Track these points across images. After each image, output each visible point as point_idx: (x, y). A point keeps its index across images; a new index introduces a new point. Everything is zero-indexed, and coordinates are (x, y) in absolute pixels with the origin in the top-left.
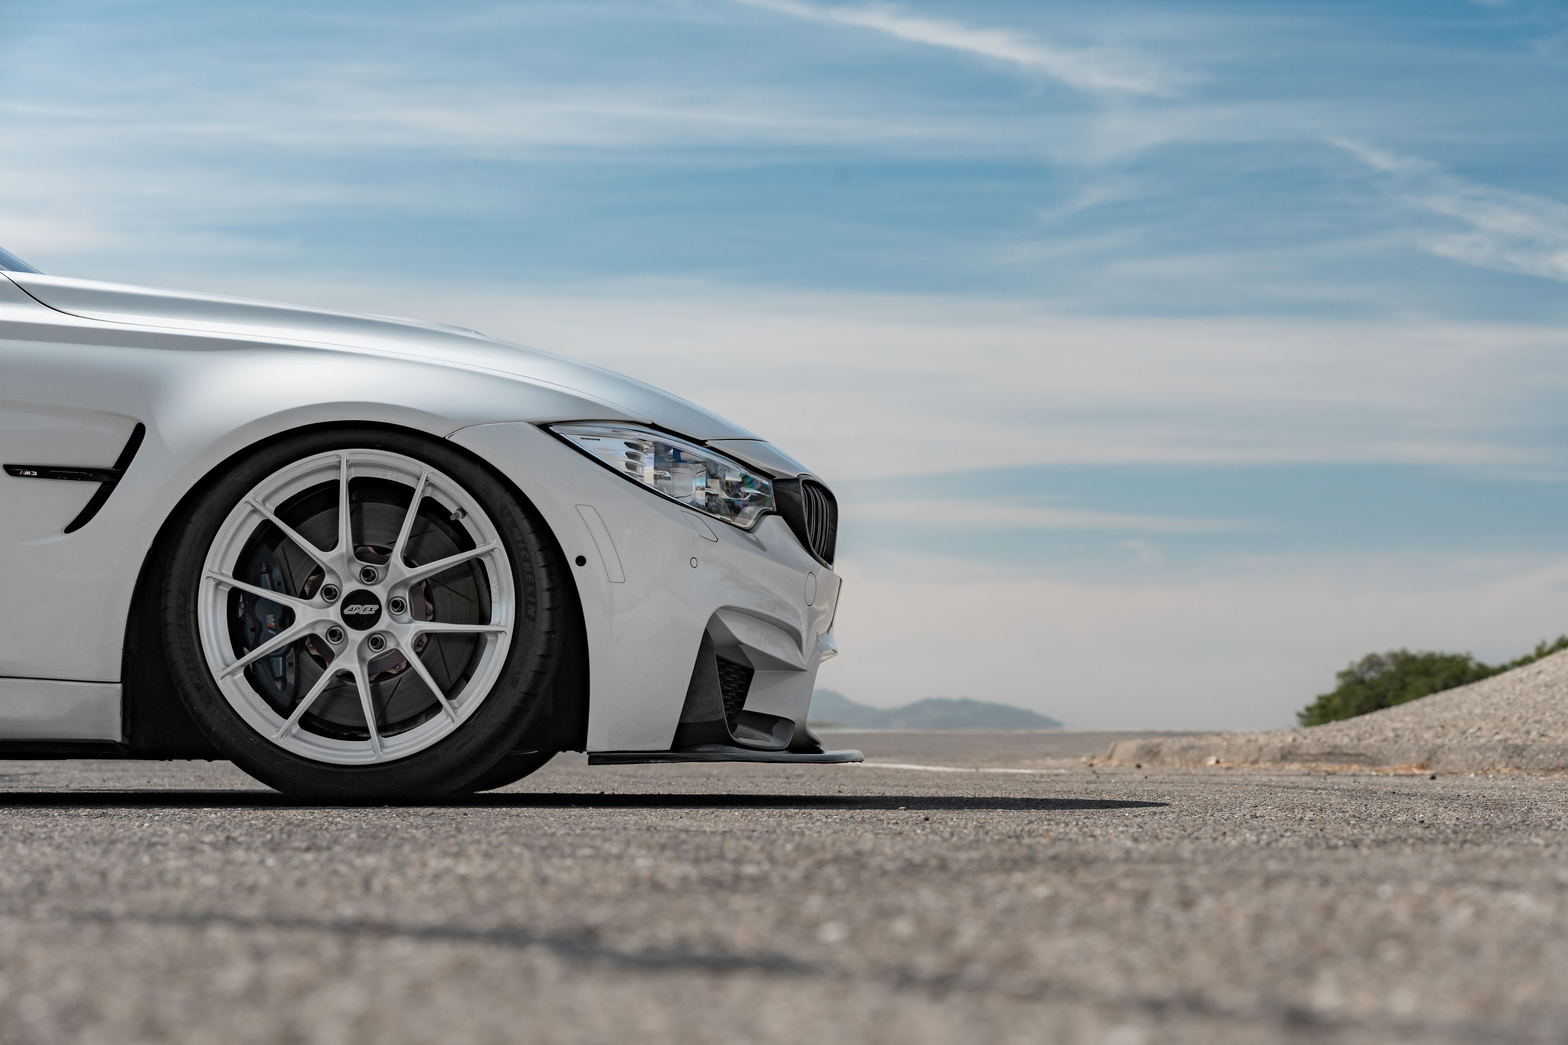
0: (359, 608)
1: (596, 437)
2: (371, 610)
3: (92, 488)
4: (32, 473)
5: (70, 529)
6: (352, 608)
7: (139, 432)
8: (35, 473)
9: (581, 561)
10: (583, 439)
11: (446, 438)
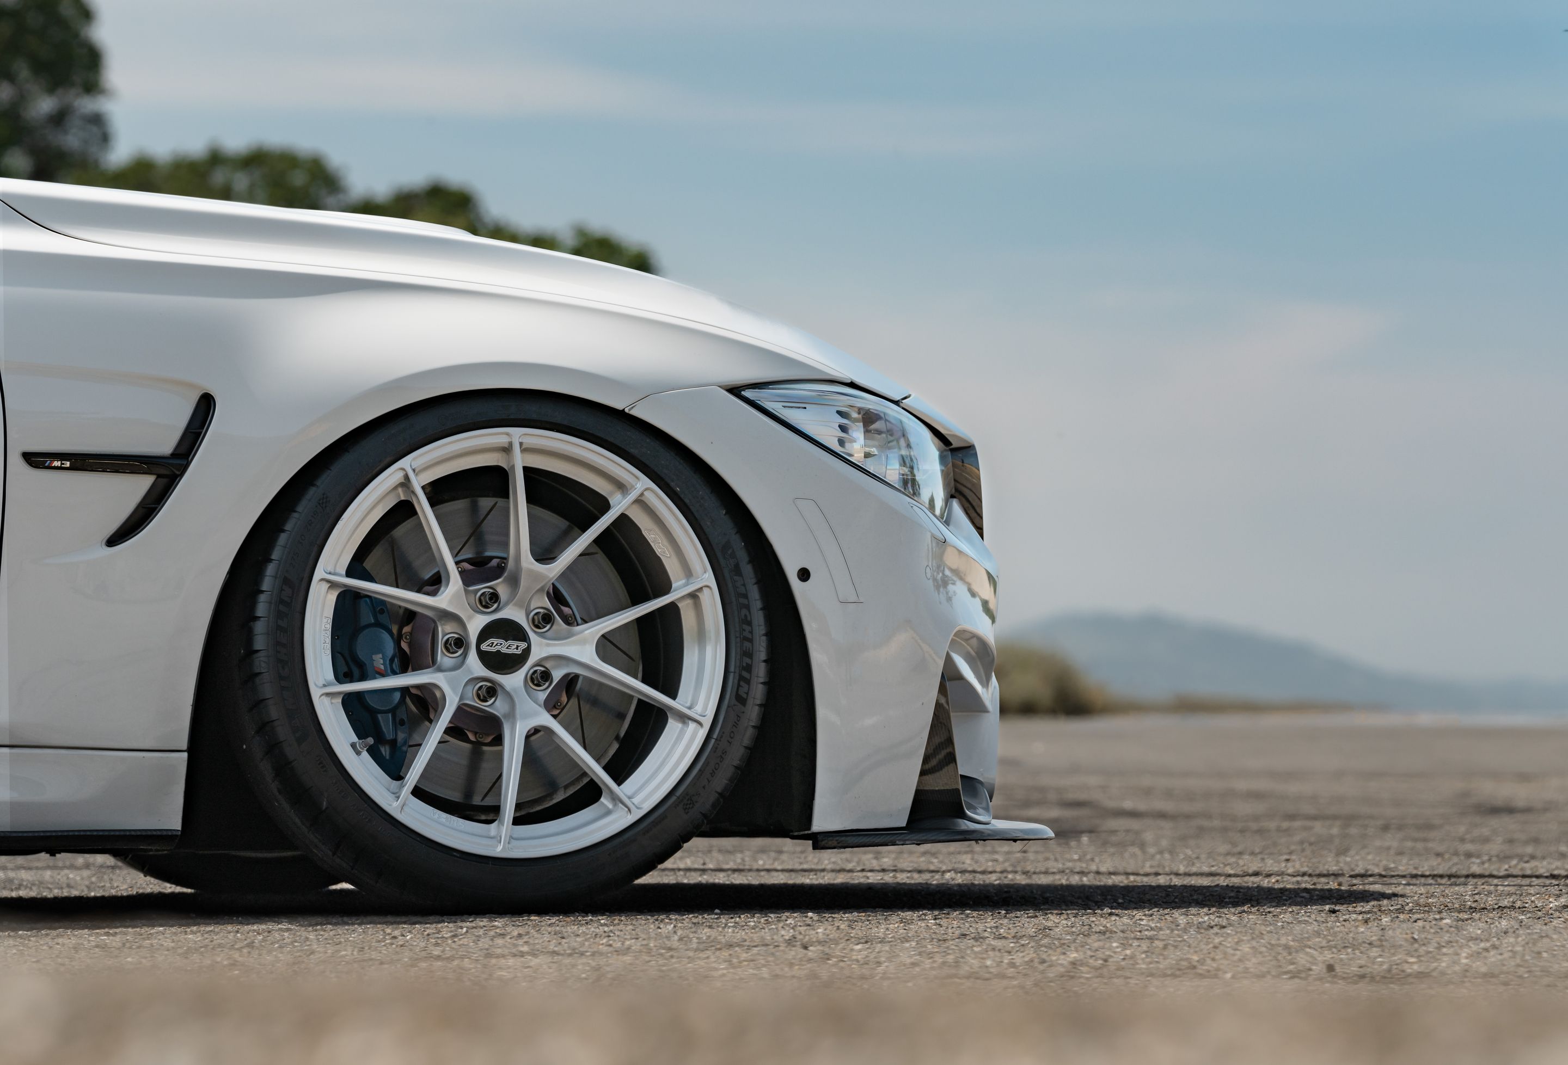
0: (501, 644)
1: (801, 404)
2: (517, 648)
3: (141, 484)
4: (63, 464)
5: (112, 542)
6: (493, 643)
7: (206, 404)
8: (68, 464)
9: (804, 575)
10: (784, 407)
11: (627, 410)
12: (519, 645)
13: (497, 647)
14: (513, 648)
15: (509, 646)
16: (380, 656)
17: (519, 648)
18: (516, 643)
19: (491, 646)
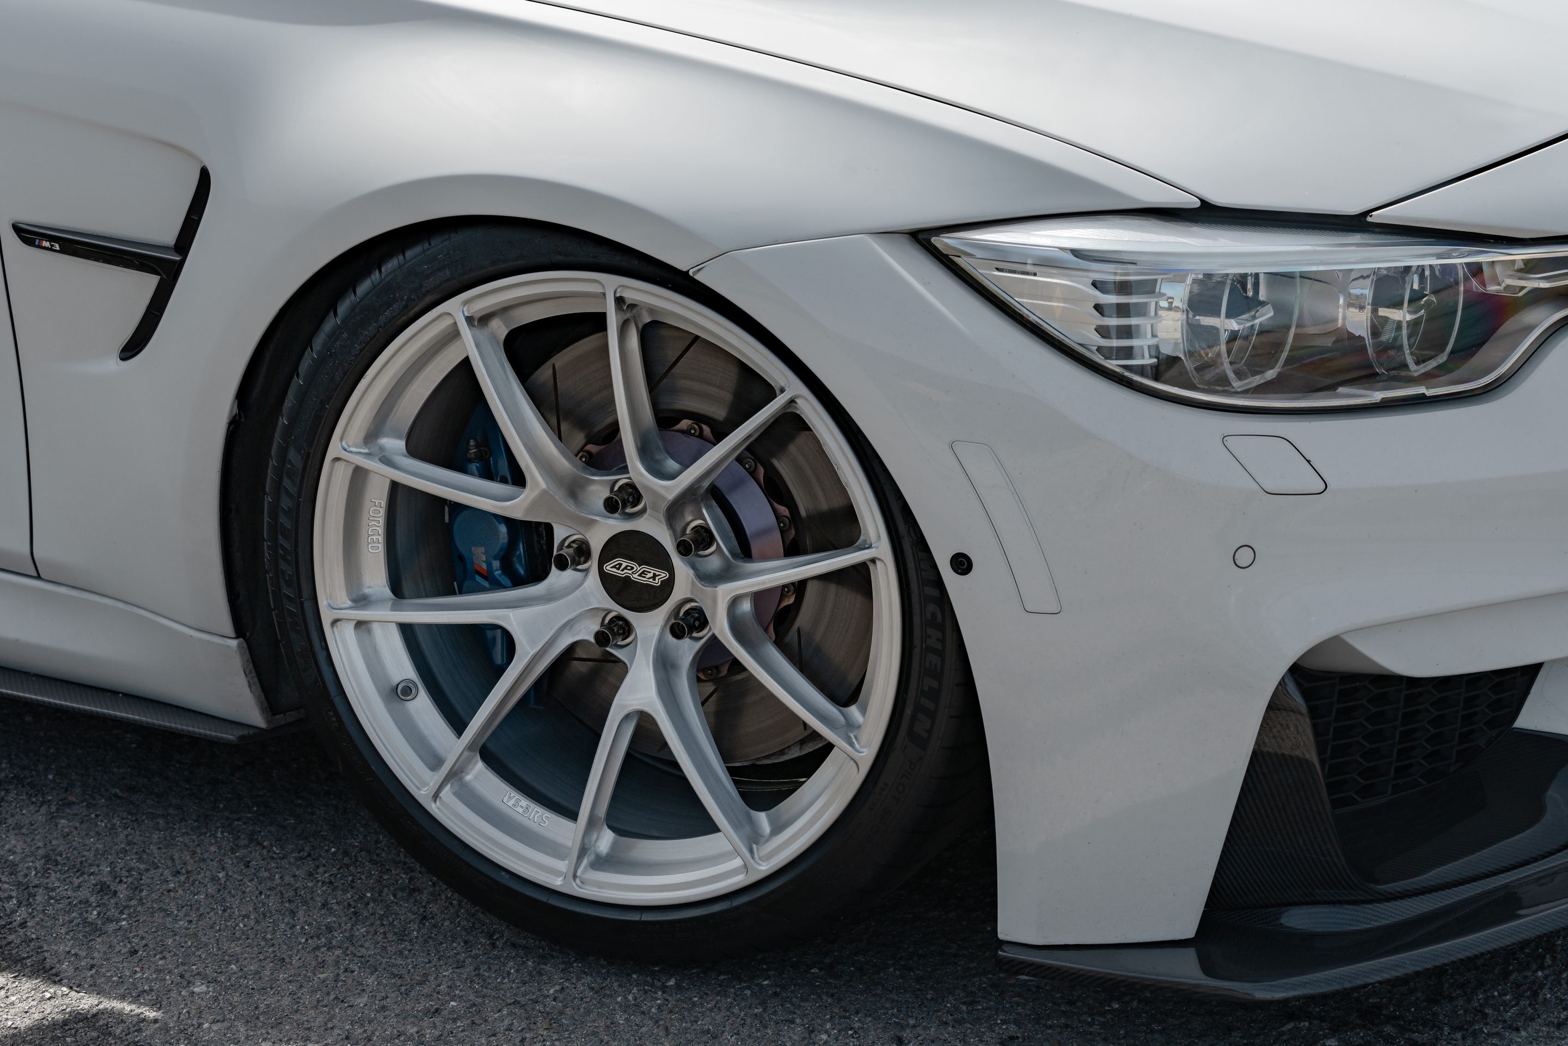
2: (655, 576)
5: (132, 348)
6: (620, 565)
8: (57, 247)
9: (962, 564)
11: (691, 273)
12: (657, 573)
13: (626, 571)
14: (648, 576)
15: (643, 572)
16: (483, 549)
17: (657, 578)
18: (652, 571)
19: (618, 569)
